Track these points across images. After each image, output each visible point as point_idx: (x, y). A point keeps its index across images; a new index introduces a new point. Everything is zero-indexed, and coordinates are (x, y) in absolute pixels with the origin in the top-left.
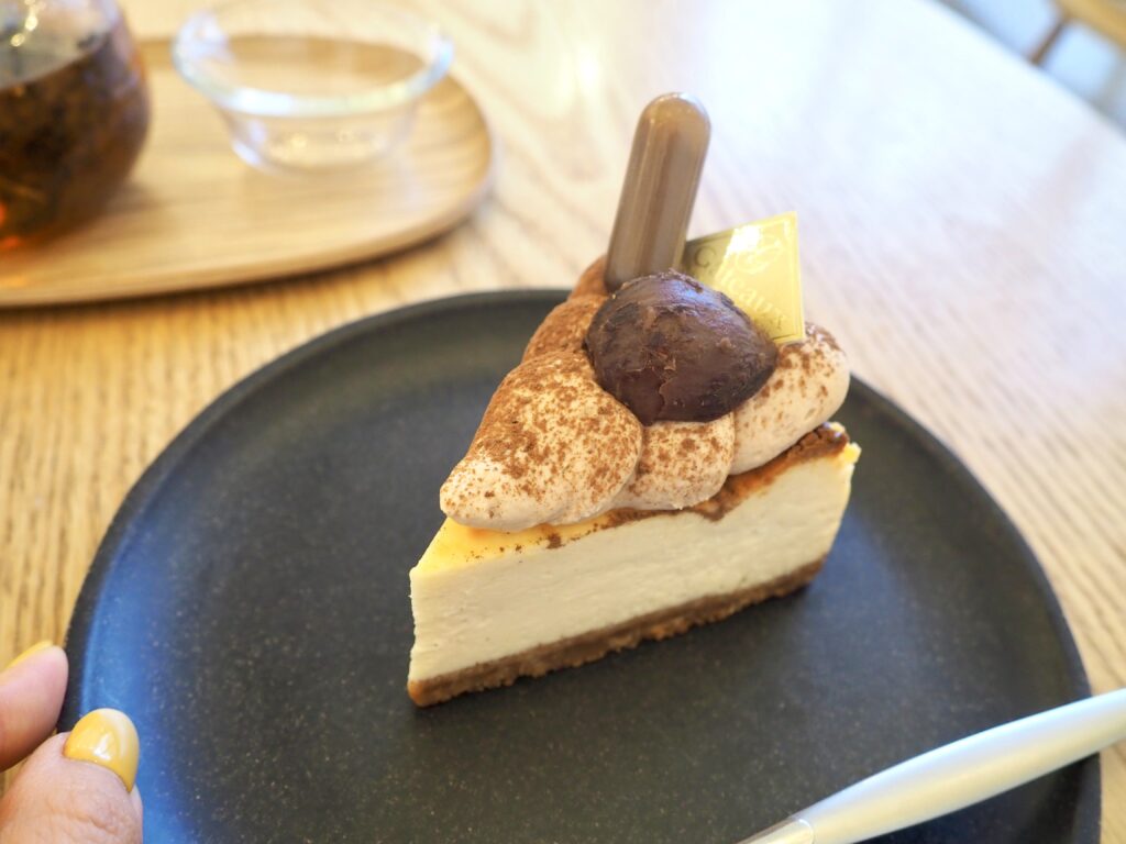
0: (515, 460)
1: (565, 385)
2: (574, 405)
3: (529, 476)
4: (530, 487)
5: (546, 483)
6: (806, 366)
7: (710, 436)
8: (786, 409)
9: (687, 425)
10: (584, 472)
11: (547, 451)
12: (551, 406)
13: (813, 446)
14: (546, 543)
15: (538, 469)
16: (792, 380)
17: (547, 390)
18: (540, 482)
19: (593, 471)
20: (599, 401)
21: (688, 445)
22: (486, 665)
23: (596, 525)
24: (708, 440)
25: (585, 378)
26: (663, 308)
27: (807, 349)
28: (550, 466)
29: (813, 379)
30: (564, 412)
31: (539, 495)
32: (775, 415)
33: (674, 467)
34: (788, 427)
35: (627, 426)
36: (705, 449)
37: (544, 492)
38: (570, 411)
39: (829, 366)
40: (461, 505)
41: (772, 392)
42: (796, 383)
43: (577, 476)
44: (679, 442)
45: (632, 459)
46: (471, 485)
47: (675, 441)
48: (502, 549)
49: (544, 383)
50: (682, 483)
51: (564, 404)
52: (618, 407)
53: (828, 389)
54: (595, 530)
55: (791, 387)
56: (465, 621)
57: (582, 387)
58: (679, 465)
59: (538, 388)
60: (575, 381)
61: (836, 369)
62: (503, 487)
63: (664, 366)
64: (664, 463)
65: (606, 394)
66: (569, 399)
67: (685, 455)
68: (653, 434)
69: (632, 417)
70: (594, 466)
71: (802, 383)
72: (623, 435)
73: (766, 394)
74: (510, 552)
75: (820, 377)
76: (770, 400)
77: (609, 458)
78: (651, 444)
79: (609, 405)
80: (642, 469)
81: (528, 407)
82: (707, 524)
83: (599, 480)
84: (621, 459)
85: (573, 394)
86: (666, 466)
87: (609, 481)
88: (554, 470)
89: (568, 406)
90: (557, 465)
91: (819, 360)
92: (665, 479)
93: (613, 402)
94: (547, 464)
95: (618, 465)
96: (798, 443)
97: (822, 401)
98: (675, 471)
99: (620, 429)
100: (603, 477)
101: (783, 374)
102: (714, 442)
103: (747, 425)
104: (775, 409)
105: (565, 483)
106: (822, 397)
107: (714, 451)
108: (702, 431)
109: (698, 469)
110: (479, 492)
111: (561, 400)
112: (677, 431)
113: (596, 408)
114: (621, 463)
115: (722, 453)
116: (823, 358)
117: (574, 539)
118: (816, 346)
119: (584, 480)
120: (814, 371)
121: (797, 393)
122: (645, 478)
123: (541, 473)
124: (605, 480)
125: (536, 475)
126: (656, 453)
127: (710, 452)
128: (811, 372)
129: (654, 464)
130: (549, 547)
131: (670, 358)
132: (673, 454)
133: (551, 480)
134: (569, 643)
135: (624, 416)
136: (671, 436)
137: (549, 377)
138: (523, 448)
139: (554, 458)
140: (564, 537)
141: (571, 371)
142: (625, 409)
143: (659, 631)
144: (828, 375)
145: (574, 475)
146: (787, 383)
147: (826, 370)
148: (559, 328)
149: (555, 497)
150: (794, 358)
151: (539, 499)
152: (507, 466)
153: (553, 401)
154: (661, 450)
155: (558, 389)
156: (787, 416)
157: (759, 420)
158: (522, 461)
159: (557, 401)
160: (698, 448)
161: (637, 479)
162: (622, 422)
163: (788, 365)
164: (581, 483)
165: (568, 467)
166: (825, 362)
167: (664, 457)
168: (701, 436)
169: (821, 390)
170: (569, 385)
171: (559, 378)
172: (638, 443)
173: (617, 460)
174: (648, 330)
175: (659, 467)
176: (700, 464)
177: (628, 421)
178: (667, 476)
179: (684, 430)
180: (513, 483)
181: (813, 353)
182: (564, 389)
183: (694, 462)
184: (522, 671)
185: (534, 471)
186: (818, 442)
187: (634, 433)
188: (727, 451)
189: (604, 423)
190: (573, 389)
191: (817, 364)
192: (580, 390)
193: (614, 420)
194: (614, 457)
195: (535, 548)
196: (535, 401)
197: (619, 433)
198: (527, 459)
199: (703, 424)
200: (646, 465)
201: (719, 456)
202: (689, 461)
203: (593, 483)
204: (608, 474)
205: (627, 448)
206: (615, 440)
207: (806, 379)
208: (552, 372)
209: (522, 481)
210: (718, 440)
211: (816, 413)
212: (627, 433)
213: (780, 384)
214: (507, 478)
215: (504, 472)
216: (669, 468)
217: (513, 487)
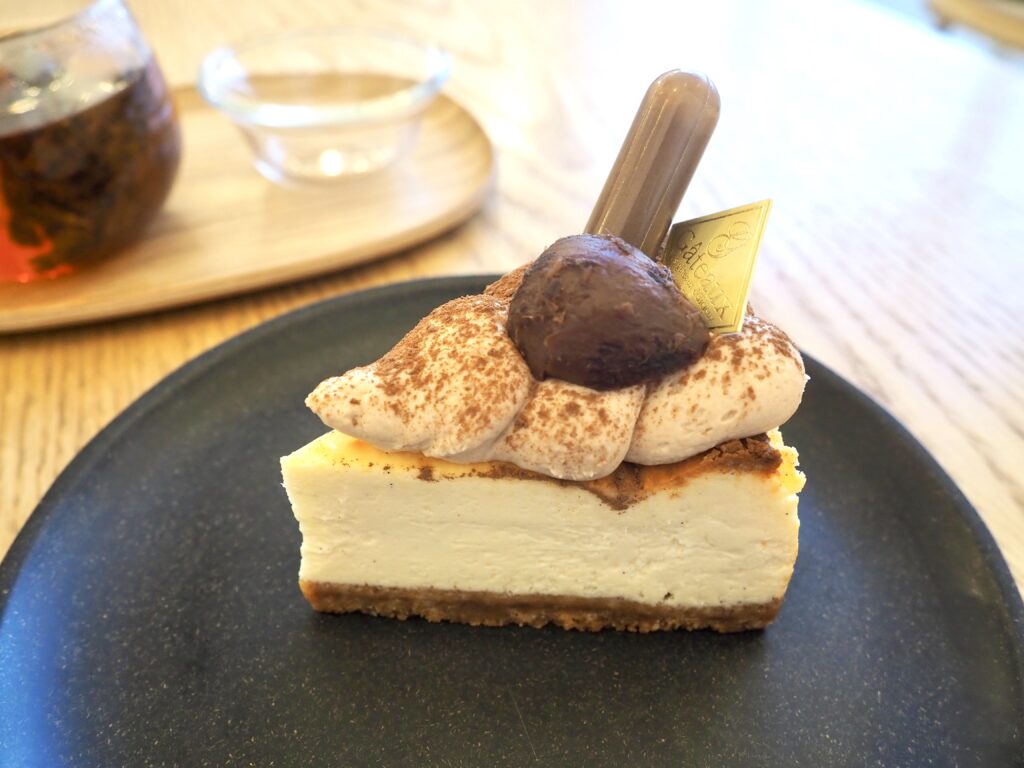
0: (395, 378)
1: (471, 322)
2: (471, 342)
3: (403, 396)
4: (400, 407)
5: (417, 407)
6: (736, 362)
7: (599, 406)
8: (702, 403)
9: (578, 389)
10: (456, 406)
11: (429, 379)
12: (451, 339)
13: (735, 455)
14: (416, 472)
15: (414, 392)
16: (716, 373)
17: (454, 324)
18: (411, 406)
19: (465, 408)
20: (496, 343)
21: (573, 409)
22: (376, 589)
23: (474, 471)
24: (595, 409)
25: (493, 320)
26: (571, 261)
27: (745, 345)
28: (426, 393)
29: (739, 377)
30: (458, 347)
31: (408, 418)
32: (687, 406)
33: (552, 427)
34: (701, 424)
35: (512, 373)
36: (589, 417)
37: (413, 416)
38: (464, 346)
39: (765, 367)
40: (324, 404)
41: (690, 382)
42: (719, 378)
43: (448, 409)
44: (563, 403)
45: (508, 408)
46: (341, 388)
47: (560, 401)
48: (371, 465)
49: (455, 317)
50: (557, 448)
51: (461, 339)
52: (511, 353)
53: (757, 392)
54: (470, 475)
55: (713, 381)
56: (347, 532)
57: (485, 328)
58: (558, 427)
59: (448, 321)
60: (483, 321)
61: (774, 374)
62: (371, 399)
63: (552, 317)
64: (542, 421)
65: (506, 339)
66: (469, 335)
67: (566, 419)
68: (541, 390)
69: (523, 367)
70: (466, 404)
71: (727, 379)
72: (503, 381)
73: (683, 382)
74: (378, 469)
75: (750, 378)
76: (686, 389)
77: (483, 399)
78: (536, 399)
79: (503, 349)
80: (520, 422)
81: (432, 335)
82: (606, 509)
83: (468, 418)
84: (494, 403)
85: (473, 331)
86: (544, 425)
87: (477, 422)
88: (428, 398)
89: (465, 341)
90: (433, 394)
91: (754, 359)
92: (541, 438)
93: (509, 347)
94: (425, 390)
95: (489, 408)
96: (717, 448)
97: (746, 404)
98: (553, 432)
99: (502, 374)
100: (473, 416)
101: (708, 364)
102: (602, 414)
103: (655, 410)
104: (689, 399)
105: (435, 413)
106: (747, 399)
107: (599, 422)
108: (591, 399)
109: (578, 437)
110: (346, 397)
111: (462, 335)
112: (565, 392)
113: (489, 348)
114: (493, 407)
115: (609, 428)
116: (760, 358)
117: (447, 477)
118: (757, 345)
119: (454, 414)
120: (744, 369)
121: (718, 389)
122: (522, 432)
123: (415, 397)
124: (474, 420)
125: (410, 398)
126: (538, 409)
127: (595, 423)
128: (740, 368)
129: (533, 419)
130: (420, 477)
131: (561, 310)
132: (554, 414)
133: (423, 407)
134: (464, 597)
135: (513, 363)
136: (558, 395)
137: (462, 313)
138: (409, 371)
139: (432, 386)
140: (437, 472)
141: (483, 312)
142: (517, 358)
143: (567, 620)
144: (761, 378)
145: (446, 407)
146: (709, 375)
147: (760, 371)
148: (513, 280)
149: (422, 424)
150: (726, 351)
151: (407, 422)
152: (385, 382)
153: (453, 335)
154: (543, 406)
155: (464, 325)
156: (702, 411)
157: (669, 408)
158: (403, 381)
159: (457, 335)
160: (582, 414)
161: (514, 431)
162: (508, 368)
163: (717, 357)
164: (450, 417)
165: (443, 399)
166: (760, 363)
167: (544, 414)
168: (588, 404)
169: (747, 392)
170: (474, 322)
171: (470, 315)
172: (521, 393)
173: (490, 404)
174: (549, 280)
175: (537, 423)
176: (580, 432)
177: (515, 369)
178: (543, 435)
179: (573, 393)
180: (383, 397)
181: (750, 350)
182: (468, 326)
183: (575, 429)
184: (415, 611)
185: (409, 394)
186: (742, 452)
187: (517, 383)
188: (616, 427)
189: (491, 364)
190: (478, 329)
191: (751, 363)
192: (482, 329)
193: (500, 364)
194: (487, 400)
195: (405, 473)
196: (439, 331)
197: (500, 377)
198: (407, 381)
199: (594, 392)
200: (526, 420)
201: (605, 430)
202: (569, 425)
203: (462, 420)
204: (478, 415)
205: (504, 393)
206: (494, 383)
207: (732, 374)
208: (467, 309)
209: (394, 400)
210: (607, 413)
211: (737, 416)
212: (509, 380)
213: (701, 374)
214: (380, 393)
215: (379, 386)
216: (546, 428)
217: (381, 402)
